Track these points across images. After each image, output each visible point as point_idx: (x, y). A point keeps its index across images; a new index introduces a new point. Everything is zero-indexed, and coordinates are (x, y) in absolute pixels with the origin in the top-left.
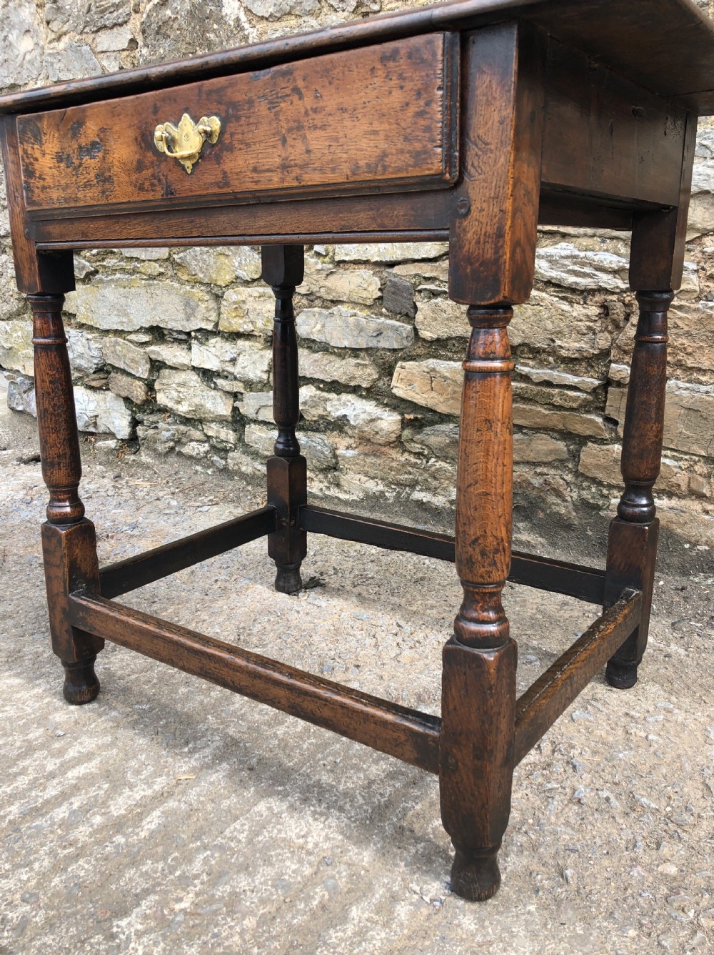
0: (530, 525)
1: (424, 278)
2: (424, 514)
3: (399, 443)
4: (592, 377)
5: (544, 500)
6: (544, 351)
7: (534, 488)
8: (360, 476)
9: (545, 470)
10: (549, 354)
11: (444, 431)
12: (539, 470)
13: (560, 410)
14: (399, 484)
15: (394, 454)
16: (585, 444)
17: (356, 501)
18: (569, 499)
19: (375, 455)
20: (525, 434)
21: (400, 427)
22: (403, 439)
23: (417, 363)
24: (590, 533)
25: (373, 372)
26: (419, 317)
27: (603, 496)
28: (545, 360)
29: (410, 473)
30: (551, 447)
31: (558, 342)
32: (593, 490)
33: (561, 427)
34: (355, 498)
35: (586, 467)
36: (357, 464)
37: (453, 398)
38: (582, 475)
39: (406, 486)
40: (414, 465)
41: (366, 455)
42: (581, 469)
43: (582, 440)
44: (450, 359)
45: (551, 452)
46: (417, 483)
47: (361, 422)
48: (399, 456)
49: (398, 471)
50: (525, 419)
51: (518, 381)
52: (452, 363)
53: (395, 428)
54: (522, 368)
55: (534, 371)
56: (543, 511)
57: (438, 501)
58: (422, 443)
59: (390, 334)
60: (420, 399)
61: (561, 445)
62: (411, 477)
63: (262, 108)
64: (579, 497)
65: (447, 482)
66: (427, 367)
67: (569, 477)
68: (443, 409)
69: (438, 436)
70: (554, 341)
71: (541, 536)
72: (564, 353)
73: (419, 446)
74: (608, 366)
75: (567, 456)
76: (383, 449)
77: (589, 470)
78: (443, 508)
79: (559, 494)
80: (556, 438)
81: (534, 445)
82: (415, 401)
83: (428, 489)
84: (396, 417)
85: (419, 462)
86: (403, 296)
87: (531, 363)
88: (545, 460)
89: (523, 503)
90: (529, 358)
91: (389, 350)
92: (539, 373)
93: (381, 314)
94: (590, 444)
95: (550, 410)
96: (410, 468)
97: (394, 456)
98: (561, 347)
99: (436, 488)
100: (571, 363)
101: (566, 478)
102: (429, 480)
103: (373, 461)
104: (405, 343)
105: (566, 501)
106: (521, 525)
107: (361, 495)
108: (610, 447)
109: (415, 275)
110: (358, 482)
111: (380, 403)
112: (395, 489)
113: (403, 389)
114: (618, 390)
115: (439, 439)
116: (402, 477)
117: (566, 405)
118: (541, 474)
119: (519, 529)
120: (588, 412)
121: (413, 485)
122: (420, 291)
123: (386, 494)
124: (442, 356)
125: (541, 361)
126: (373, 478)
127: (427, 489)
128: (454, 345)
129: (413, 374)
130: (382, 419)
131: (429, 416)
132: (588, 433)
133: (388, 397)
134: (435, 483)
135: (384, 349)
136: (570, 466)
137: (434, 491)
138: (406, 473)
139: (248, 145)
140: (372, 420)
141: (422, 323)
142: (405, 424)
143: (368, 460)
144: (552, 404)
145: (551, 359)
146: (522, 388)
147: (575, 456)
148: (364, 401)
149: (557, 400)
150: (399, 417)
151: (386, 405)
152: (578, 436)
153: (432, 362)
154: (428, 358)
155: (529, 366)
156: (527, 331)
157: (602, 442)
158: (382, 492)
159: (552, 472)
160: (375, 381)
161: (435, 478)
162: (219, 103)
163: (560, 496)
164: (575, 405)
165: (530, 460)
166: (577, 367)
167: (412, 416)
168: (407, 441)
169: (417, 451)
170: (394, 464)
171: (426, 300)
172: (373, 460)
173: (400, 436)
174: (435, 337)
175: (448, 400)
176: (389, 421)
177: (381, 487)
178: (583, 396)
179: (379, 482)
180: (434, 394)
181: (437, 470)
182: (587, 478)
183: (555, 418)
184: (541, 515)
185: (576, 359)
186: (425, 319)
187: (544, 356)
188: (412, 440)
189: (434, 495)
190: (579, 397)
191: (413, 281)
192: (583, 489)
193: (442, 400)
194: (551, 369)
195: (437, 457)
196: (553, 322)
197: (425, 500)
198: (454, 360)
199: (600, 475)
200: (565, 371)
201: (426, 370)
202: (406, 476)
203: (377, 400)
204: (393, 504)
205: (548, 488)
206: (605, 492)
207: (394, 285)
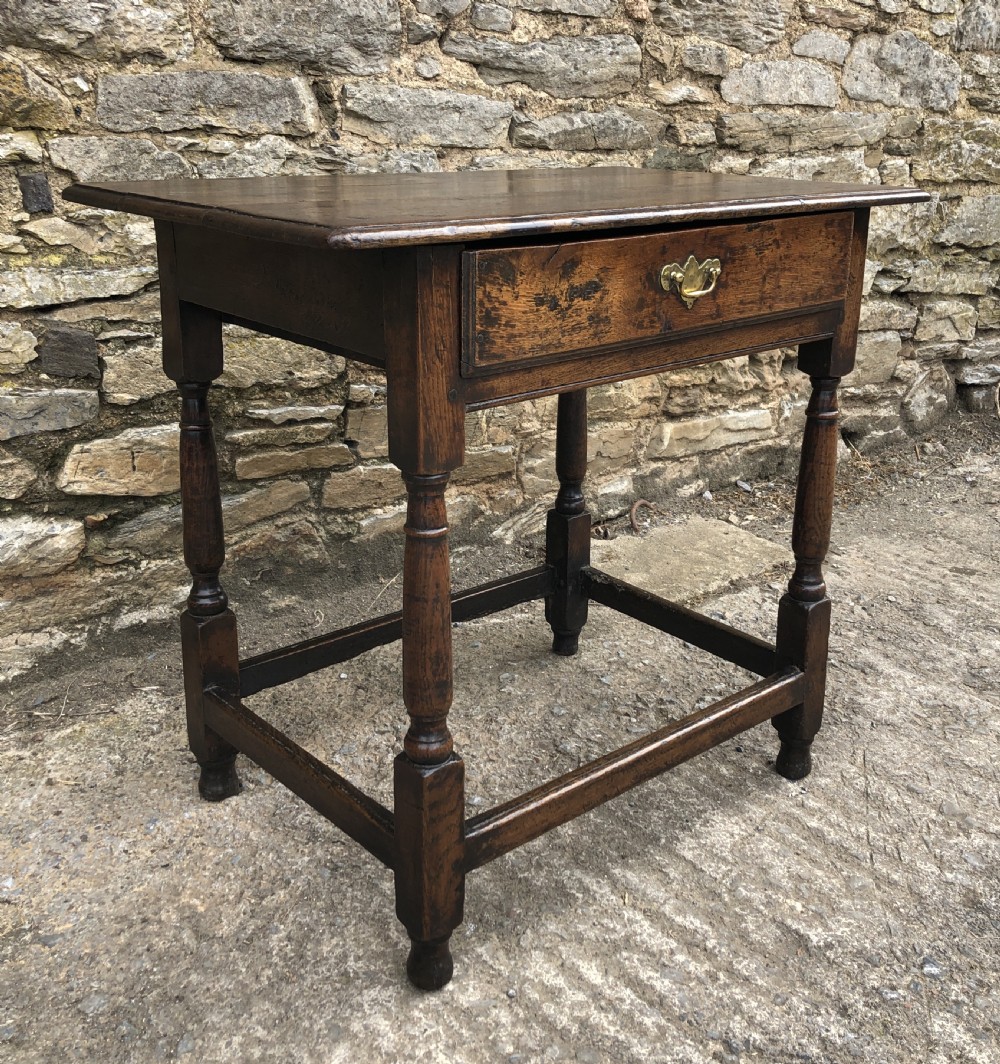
0: (276, 588)
1: (109, 322)
2: (146, 640)
3: (84, 560)
4: (334, 404)
5: (292, 553)
6: (278, 386)
7: (280, 543)
8: (15, 636)
9: (287, 519)
10: (284, 389)
11: (159, 519)
12: (280, 522)
13: (303, 448)
14: (87, 618)
15: (80, 578)
16: (328, 476)
17: (21, 676)
18: (319, 540)
19: (45, 593)
20: (261, 487)
21: (83, 537)
22: (90, 553)
23: (110, 440)
24: (344, 566)
25: (27, 471)
26: (109, 375)
27: (349, 523)
28: (280, 397)
29: (108, 596)
30: (293, 491)
31: (298, 374)
32: (340, 520)
33: (304, 465)
34: (17, 673)
35: (330, 499)
36: (7, 620)
37: (166, 473)
38: (325, 509)
39: (99, 616)
40: (113, 583)
41: (26, 599)
42: (326, 504)
43: (325, 472)
44: (159, 423)
45: (292, 497)
46: (120, 604)
47: (16, 553)
48: (87, 578)
49: (86, 601)
50: (263, 469)
51: (251, 428)
52: (165, 427)
53: (78, 541)
54: (257, 412)
55: (272, 412)
56: (291, 565)
57: (160, 613)
58: (123, 546)
59: (60, 408)
60: (116, 488)
61: (304, 485)
62: (111, 599)
63: (752, 254)
64: (328, 532)
65: (166, 584)
66: (127, 441)
67: (313, 518)
68: (153, 490)
69: (149, 528)
70: (291, 373)
71: (293, 594)
72: (304, 384)
73: (118, 553)
74: (347, 389)
75: (309, 495)
76: (59, 579)
77: (335, 501)
78: (173, 618)
79: (309, 539)
80: (297, 480)
81: (273, 496)
82: (108, 492)
83: (138, 605)
84: (74, 526)
85: (124, 573)
86: (82, 353)
87: (265, 404)
88: (285, 508)
89: (267, 567)
90: (260, 399)
91: (54, 432)
92: (279, 413)
93: (39, 383)
94: (334, 474)
95: (292, 451)
96: (109, 589)
97: (80, 581)
98: (301, 379)
99: (150, 599)
100: (309, 394)
101: (310, 519)
102: (140, 592)
103: (40, 604)
104: (86, 416)
105: (318, 543)
106: (266, 593)
107: (27, 663)
108: (355, 470)
109: (93, 320)
110: (17, 647)
111: (37, 515)
112: (83, 629)
113: (87, 482)
114: (359, 411)
115: (152, 532)
116: (94, 606)
117: (311, 440)
118: (285, 525)
119: (267, 598)
120: (332, 441)
121: (114, 611)
122: (106, 341)
123: (73, 641)
124: (146, 421)
125: (274, 398)
126: (38, 631)
127: (136, 606)
128: (163, 404)
129: (104, 457)
130: (53, 536)
131: (131, 505)
132: (333, 463)
133: (51, 501)
134: (149, 592)
135: (47, 433)
136: (312, 505)
137: (148, 604)
138: (100, 597)
139: (739, 282)
140: (36, 543)
141: (115, 384)
142: (90, 530)
143: (28, 607)
144: (296, 444)
145: (287, 394)
146: (261, 435)
147: (318, 493)
148: (10, 520)
149: (302, 438)
150: (80, 524)
151: (48, 514)
152: (322, 469)
153: (132, 433)
154: (123, 429)
155: (264, 408)
156: (262, 368)
157: (348, 467)
158: (66, 642)
159: (295, 518)
160: (30, 484)
161: (146, 586)
162: (720, 247)
163: (310, 541)
164: (321, 438)
165: (268, 514)
166: (316, 397)
167: (102, 516)
168: (100, 553)
169: (120, 559)
170: (81, 593)
171: (120, 352)
172: (42, 601)
173: (84, 551)
174: (137, 398)
175: (161, 476)
176: (65, 535)
177: (60, 637)
178: (330, 425)
179: (55, 630)
180: (138, 475)
181: (154, 573)
182: (329, 511)
183: (298, 458)
184: (289, 571)
185: (316, 388)
186: (119, 377)
187: (278, 393)
188: (108, 549)
189: (150, 609)
190: (327, 428)
191: (91, 328)
192: (329, 524)
193: (150, 479)
194: (290, 405)
195: (148, 557)
196: (290, 353)
197: (145, 621)
198: (165, 423)
199: (345, 503)
200: (305, 404)
201: (125, 445)
202: (102, 602)
203: (29, 512)
204: (87, 650)
205: (298, 536)
206: (351, 518)
207: (66, 338)
